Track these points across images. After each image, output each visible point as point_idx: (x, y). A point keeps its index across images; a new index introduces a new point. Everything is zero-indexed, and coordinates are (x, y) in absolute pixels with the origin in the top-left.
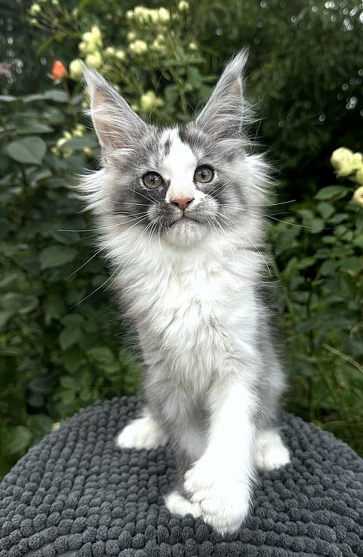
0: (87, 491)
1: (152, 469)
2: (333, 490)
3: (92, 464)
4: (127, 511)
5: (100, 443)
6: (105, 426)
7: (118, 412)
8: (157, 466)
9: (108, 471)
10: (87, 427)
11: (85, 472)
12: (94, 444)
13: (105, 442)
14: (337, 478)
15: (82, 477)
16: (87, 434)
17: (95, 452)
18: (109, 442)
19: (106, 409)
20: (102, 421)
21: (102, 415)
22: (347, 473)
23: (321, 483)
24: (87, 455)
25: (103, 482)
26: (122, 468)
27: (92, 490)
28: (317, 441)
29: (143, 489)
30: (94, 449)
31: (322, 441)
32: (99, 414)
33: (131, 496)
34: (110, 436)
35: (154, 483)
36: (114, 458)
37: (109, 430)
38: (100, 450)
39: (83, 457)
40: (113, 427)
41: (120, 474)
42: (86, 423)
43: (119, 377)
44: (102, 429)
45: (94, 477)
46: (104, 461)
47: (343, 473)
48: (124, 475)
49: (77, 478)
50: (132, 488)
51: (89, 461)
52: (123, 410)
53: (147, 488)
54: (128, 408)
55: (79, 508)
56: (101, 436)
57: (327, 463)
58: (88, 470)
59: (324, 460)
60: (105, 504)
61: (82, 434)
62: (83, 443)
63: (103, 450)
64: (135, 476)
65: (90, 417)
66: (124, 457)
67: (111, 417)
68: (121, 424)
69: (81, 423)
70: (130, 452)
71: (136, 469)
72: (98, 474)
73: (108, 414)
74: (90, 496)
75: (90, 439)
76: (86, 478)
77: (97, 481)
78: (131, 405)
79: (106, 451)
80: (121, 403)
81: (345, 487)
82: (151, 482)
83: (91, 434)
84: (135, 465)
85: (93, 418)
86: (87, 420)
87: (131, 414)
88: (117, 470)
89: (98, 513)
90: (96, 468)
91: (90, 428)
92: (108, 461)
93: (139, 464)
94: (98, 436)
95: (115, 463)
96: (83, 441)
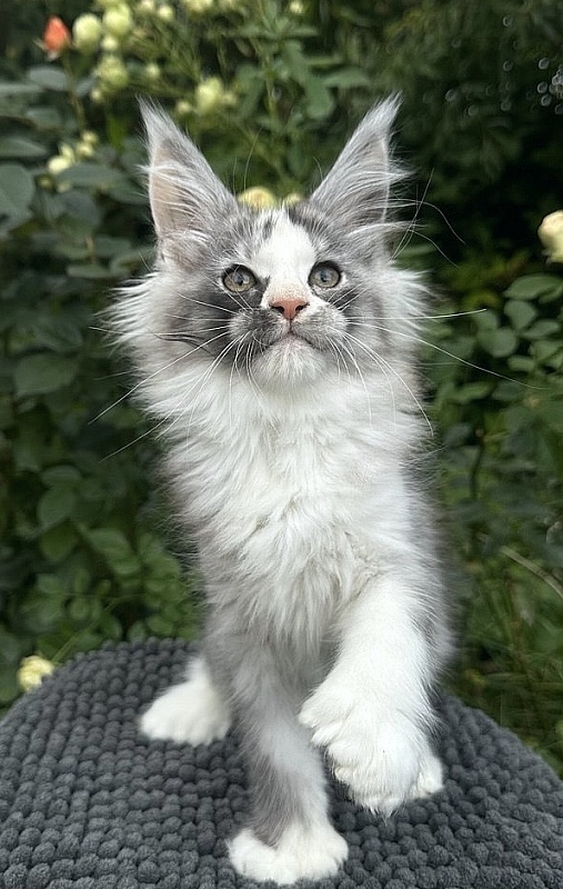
0: (94, 823)
1: (204, 785)
2: (520, 853)
3: (100, 768)
4: (163, 868)
5: (112, 727)
6: (120, 693)
7: (143, 667)
8: (212, 780)
9: (128, 783)
10: (92, 693)
11: (89, 785)
12: (103, 727)
13: (121, 723)
14: (526, 829)
15: (85, 794)
16: (91, 707)
17: (105, 743)
18: (127, 725)
19: (122, 660)
20: (116, 683)
21: (115, 671)
22: (544, 819)
23: (499, 838)
24: (92, 750)
25: (120, 805)
26: (152, 779)
27: (102, 822)
28: (491, 751)
29: (190, 824)
30: (103, 738)
31: (499, 751)
32: (109, 668)
33: (170, 839)
34: (129, 712)
35: (208, 813)
36: (139, 758)
37: (128, 700)
38: (114, 741)
39: (86, 752)
40: (135, 695)
41: (148, 791)
42: (88, 685)
43: (136, 583)
44: (115, 699)
45: (105, 794)
46: (121, 764)
47: (536, 820)
48: (156, 794)
49: (76, 795)
50: (172, 822)
51: (96, 762)
52: (152, 662)
53: (195, 822)
54: (158, 659)
55: (82, 860)
56: (115, 713)
57: (509, 797)
58: (93, 778)
59: (503, 790)
60: (125, 852)
61: (82, 706)
62: (84, 725)
63: (119, 740)
64: (174, 798)
65: (95, 672)
66: (156, 757)
67: (131, 676)
68: (147, 690)
69: (79, 684)
70: (165, 746)
71: (176, 782)
72: (112, 789)
73: (125, 669)
74: (100, 834)
75: (96, 718)
76: (92, 794)
77: (109, 803)
78: (164, 654)
79: (124, 743)
80: (148, 648)
81: (541, 848)
82: (203, 810)
83: (97, 707)
84: (174, 775)
85: (101, 676)
86: (89, 679)
87: (164, 670)
88: (144, 784)
89: (115, 871)
90: (107, 778)
91: (96, 695)
92: (128, 763)
93: (181, 772)
94: (109, 711)
95: (140, 769)
96: (84, 721)
